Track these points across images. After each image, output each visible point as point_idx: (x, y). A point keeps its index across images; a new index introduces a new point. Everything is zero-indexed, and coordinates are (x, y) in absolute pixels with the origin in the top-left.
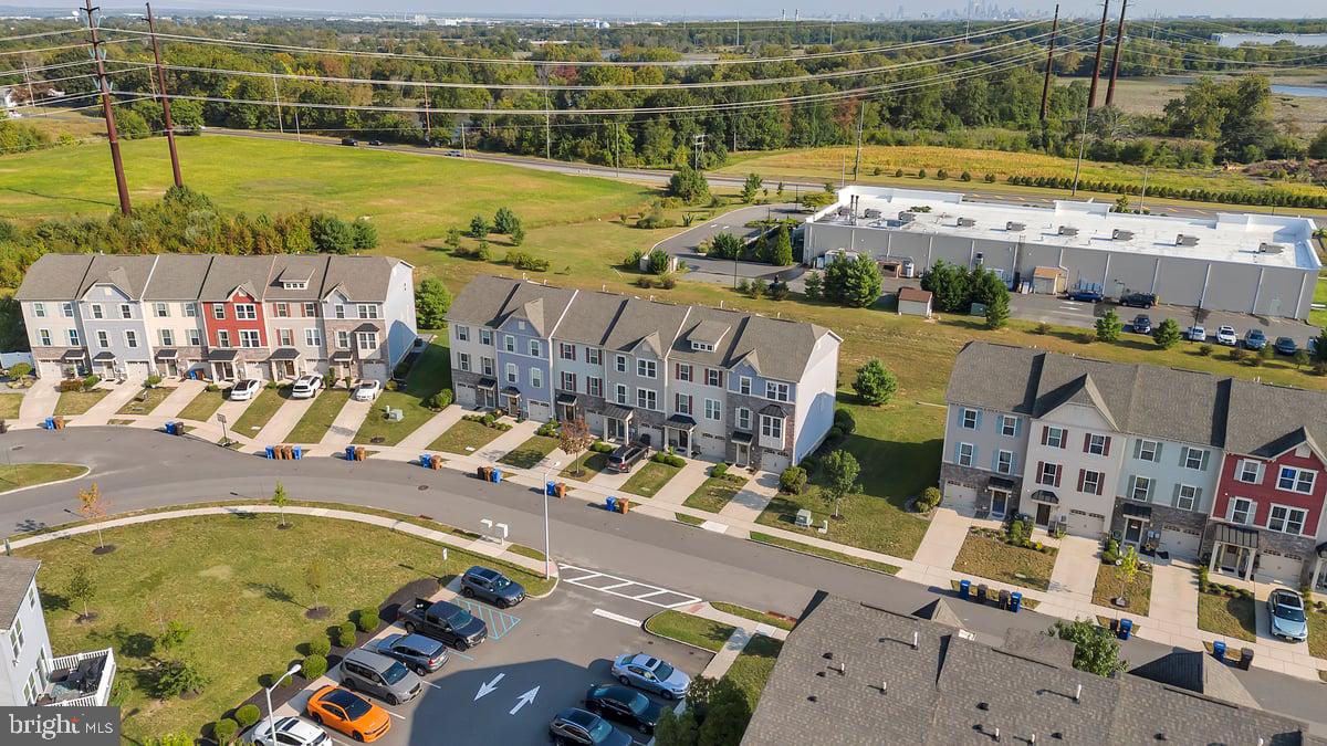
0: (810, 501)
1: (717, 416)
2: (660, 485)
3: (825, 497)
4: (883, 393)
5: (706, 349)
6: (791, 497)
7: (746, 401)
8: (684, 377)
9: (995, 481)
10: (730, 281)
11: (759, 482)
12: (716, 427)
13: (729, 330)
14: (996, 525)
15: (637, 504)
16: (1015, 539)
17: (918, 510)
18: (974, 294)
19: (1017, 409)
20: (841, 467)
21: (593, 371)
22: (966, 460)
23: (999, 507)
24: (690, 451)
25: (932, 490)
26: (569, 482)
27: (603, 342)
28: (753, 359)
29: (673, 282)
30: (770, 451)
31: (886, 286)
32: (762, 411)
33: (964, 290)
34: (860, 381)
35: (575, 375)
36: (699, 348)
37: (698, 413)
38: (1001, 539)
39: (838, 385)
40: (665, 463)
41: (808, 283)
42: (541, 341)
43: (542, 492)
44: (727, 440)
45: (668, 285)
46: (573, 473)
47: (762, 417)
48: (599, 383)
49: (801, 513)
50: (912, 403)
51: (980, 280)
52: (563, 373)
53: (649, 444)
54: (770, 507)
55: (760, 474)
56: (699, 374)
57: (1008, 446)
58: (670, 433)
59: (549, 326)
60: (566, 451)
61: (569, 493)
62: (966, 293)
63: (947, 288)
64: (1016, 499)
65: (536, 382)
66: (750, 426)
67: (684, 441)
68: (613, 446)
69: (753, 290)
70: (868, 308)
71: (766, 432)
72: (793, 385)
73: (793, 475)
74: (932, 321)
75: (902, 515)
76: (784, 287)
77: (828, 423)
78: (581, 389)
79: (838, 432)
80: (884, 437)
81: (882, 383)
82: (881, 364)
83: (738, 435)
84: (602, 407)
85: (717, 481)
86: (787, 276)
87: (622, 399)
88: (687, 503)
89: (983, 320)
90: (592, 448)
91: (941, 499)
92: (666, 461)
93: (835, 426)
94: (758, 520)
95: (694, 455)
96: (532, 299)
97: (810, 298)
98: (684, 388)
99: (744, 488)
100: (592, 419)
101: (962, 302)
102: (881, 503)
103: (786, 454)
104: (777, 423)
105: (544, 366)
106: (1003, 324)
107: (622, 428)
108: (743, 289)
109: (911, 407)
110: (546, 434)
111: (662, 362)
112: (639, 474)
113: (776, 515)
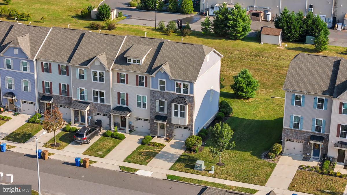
0: (204, 156)
1: (144, 105)
2: (109, 150)
3: (212, 152)
4: (250, 90)
5: (136, 63)
6: (192, 154)
7: (163, 95)
8: (123, 81)
9: (313, 137)
10: (152, 24)
11: (172, 146)
12: (144, 113)
13: (150, 50)
14: (314, 164)
15: (95, 162)
16: (325, 171)
17: (269, 158)
18: (307, 30)
19: (325, 93)
20: (221, 132)
21: (64, 80)
22: (296, 126)
23: (316, 153)
24: (127, 129)
25: (277, 145)
26: (51, 150)
27: (69, 60)
28: (166, 68)
29: (114, 26)
30: (179, 126)
31: (254, 26)
32: (173, 101)
33: (300, 28)
34: (236, 84)
35: (51, 83)
36: (132, 62)
37: (132, 104)
38: (317, 172)
39: (222, 87)
40: (112, 137)
41: (203, 24)
42: (29, 61)
43: (35, 157)
44: (151, 121)
45: (111, 28)
46: (53, 144)
47: (173, 104)
48: (67, 87)
49: (198, 162)
50: (268, 97)
51: (310, 21)
52: (43, 82)
53: (101, 126)
54: (179, 160)
55: (173, 142)
56: (132, 79)
57: (319, 115)
58: (115, 118)
59: (34, 51)
60: (48, 130)
61: (50, 157)
62: (302, 30)
63: (290, 27)
64: (326, 148)
65: (26, 89)
66: (166, 111)
67: (123, 123)
68: (78, 128)
69: (168, 30)
70: (243, 40)
71: (176, 114)
72: (192, 83)
73: (194, 141)
74: (282, 47)
75: (259, 161)
76: (188, 27)
77: (215, 110)
78: (56, 92)
79: (222, 114)
80: (250, 118)
81: (249, 84)
82: (248, 72)
83: (159, 117)
84: (69, 103)
85: (146, 146)
86: (190, 20)
87: (82, 97)
88: (127, 160)
89: (312, 47)
90: (64, 130)
91: (283, 151)
92: (112, 136)
93: (220, 111)
94: (172, 168)
95: (131, 132)
96: (22, 34)
97: (205, 34)
98: (123, 89)
99: (163, 150)
100: (63, 112)
101: (300, 35)
102: (247, 155)
103: (188, 128)
104: (183, 108)
105: (31, 77)
106: (325, 49)
107: (83, 117)
108: (161, 29)
109: (268, 100)
110: (33, 122)
111: (108, 71)
112: (95, 144)
113: (182, 165)
